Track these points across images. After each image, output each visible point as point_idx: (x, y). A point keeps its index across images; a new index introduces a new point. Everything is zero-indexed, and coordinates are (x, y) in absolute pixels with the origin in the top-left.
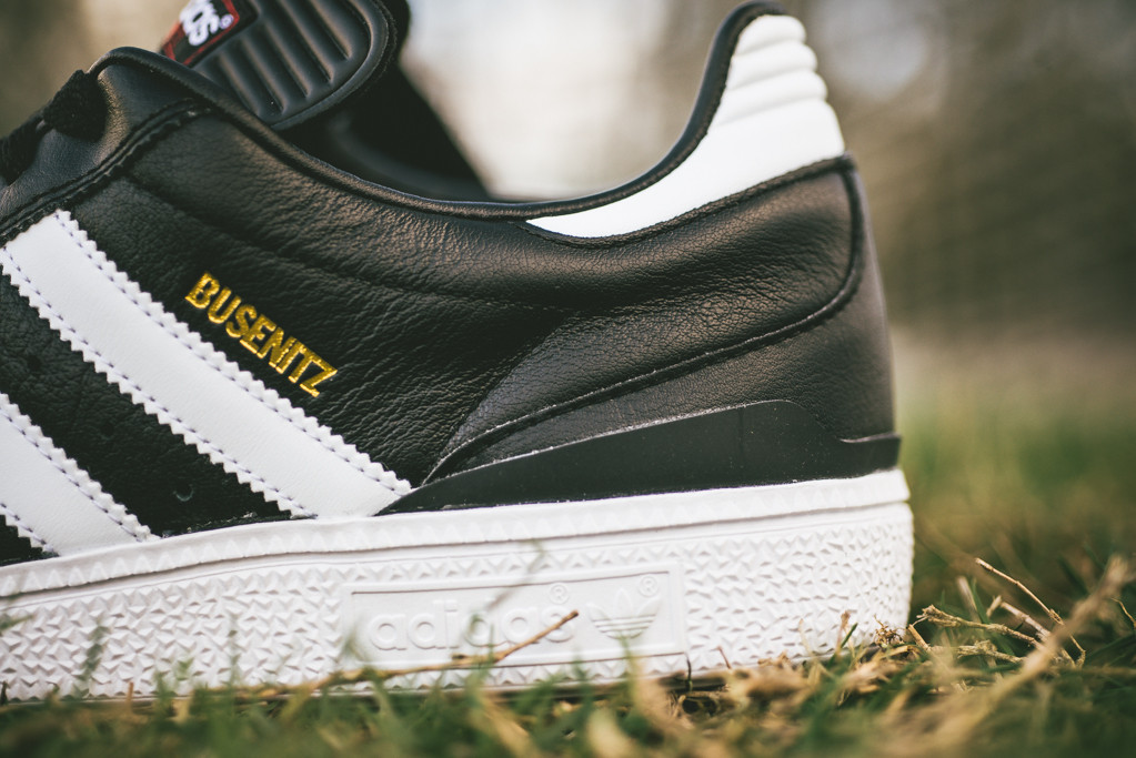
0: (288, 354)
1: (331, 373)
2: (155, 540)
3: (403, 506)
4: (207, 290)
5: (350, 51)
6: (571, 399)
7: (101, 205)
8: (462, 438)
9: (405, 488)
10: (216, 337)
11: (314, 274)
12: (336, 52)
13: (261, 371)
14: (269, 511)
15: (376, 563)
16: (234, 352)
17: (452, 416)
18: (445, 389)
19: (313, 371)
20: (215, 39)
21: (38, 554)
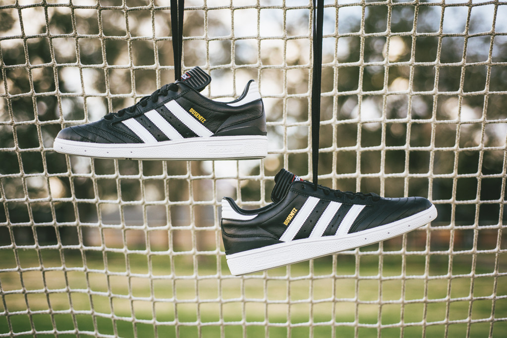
0: (200, 118)
1: (205, 120)
2: (184, 139)
3: (213, 136)
4: (192, 110)
5: (205, 81)
6: (232, 125)
7: (178, 100)
8: (220, 129)
9: (213, 134)
10: (193, 115)
11: (204, 109)
12: (204, 81)
13: (197, 119)
14: (197, 136)
15: (209, 142)
16: (195, 117)
17: (218, 126)
18: (218, 123)
19: (203, 120)
20: (187, 79)
21: (170, 140)
